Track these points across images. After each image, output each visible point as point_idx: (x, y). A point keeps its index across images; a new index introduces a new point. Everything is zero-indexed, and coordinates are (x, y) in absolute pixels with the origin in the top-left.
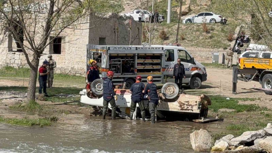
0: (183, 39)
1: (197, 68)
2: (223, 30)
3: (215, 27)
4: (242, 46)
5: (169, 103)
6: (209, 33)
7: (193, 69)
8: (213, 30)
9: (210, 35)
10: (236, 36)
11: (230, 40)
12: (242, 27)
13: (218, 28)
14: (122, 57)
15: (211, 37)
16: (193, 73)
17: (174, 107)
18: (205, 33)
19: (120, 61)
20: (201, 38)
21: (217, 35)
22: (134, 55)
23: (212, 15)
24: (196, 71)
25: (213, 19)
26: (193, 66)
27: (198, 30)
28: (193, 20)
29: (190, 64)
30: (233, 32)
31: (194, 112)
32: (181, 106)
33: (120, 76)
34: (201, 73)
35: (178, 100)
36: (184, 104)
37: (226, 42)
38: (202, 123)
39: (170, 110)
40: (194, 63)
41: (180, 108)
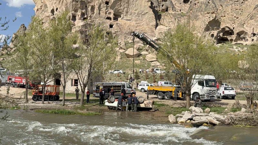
0: (111, 79)
1: (133, 90)
2: (124, 76)
3: (121, 75)
4: (132, 82)
5: (140, 104)
6: (120, 77)
7: (132, 91)
8: (121, 76)
9: (120, 78)
10: (129, 78)
11: (128, 80)
12: (131, 75)
13: (123, 75)
14: (108, 87)
15: (121, 79)
16: (131, 92)
17: (142, 105)
18: (118, 77)
19: (107, 88)
20: (117, 79)
21: (123, 78)
22: (112, 86)
23: (119, 70)
24: (132, 92)
25: (120, 72)
26: (132, 90)
27: (115, 76)
28: (113, 73)
29: (130, 89)
30: (128, 77)
31: (150, 107)
32: (145, 105)
33: (107, 94)
34: (134, 92)
35: (144, 103)
36: (146, 104)
37: (126, 80)
38: (153, 111)
39: (141, 107)
40: (132, 89)
41: (145, 106)
